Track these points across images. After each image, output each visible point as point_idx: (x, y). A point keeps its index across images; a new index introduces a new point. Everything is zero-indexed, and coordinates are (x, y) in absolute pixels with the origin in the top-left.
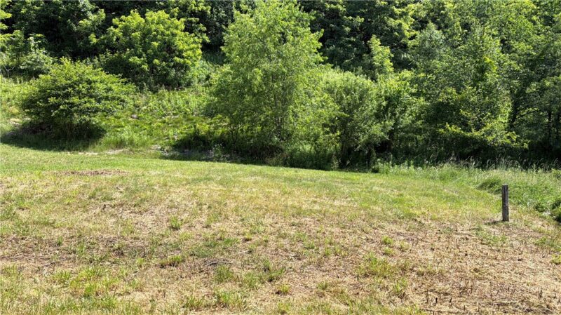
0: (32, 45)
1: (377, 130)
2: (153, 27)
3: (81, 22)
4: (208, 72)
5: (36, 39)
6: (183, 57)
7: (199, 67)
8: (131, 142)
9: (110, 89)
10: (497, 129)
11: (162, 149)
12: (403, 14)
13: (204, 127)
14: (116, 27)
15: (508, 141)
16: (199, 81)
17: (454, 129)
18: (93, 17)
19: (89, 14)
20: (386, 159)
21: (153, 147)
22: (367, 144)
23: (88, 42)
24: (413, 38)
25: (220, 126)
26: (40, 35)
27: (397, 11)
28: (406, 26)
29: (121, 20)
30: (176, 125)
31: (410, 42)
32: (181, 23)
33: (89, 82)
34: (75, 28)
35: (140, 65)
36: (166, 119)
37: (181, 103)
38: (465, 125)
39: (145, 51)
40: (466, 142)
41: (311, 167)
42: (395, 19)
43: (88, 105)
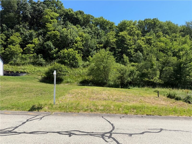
0: (40, 57)
1: (129, 79)
2: (70, 53)
3: (51, 51)
4: (83, 63)
5: (40, 56)
6: (77, 60)
7: (81, 62)
8: (70, 82)
9: (66, 69)
10: (156, 79)
11: (77, 83)
12: (131, 48)
13: (87, 78)
14: (61, 53)
15: (159, 82)
16: (81, 66)
17: (147, 79)
18: (55, 50)
19: (54, 49)
20: (131, 86)
21: (75, 83)
22: (127, 82)
23: (53, 56)
24: (134, 54)
25: (91, 78)
26: (41, 54)
27: (130, 47)
28: (132, 51)
29: (62, 51)
30: (79, 77)
31: (133, 55)
32: (77, 52)
33: (61, 68)
34: (50, 53)
35: (67, 62)
36: (76, 76)
37: (78, 71)
38: (149, 78)
39: (68, 59)
40: (149, 82)
41: (114, 88)
42: (129, 49)
43: (62, 73)
